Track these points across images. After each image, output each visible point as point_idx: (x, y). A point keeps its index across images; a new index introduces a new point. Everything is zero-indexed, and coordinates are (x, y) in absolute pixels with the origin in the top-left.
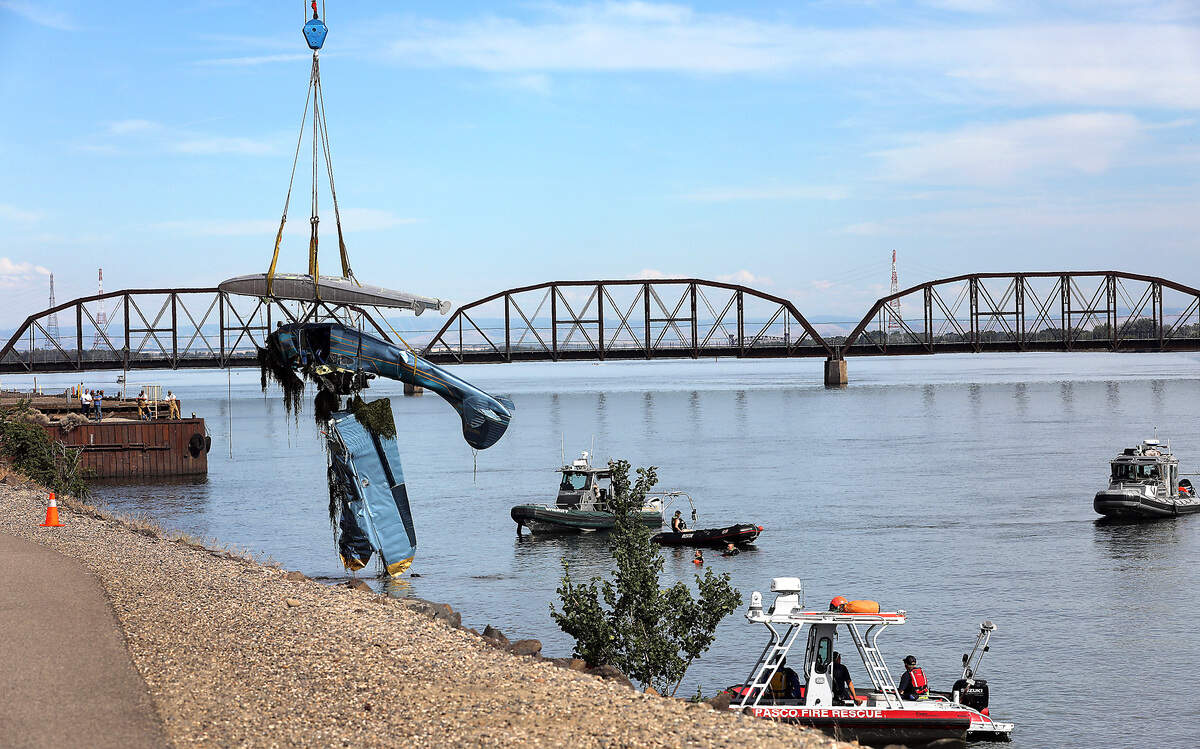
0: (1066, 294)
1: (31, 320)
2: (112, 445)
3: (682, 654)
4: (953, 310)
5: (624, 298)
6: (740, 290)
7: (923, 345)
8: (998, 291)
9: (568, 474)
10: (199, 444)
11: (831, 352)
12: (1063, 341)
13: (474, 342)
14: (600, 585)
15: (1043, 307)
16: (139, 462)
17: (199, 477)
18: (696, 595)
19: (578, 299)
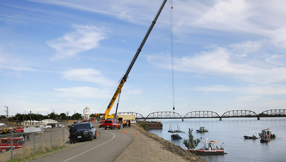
0: (242, 112)
1: (149, 114)
2: (154, 126)
3: (195, 146)
4: (231, 114)
5: (202, 113)
6: (212, 112)
7: (229, 117)
8: (235, 112)
9: (201, 127)
10: (162, 126)
11: (220, 117)
12: (242, 116)
13: (188, 117)
14: (187, 140)
15: (239, 114)
16: (156, 127)
17: (162, 129)
18: (196, 141)
19: (198, 113)
